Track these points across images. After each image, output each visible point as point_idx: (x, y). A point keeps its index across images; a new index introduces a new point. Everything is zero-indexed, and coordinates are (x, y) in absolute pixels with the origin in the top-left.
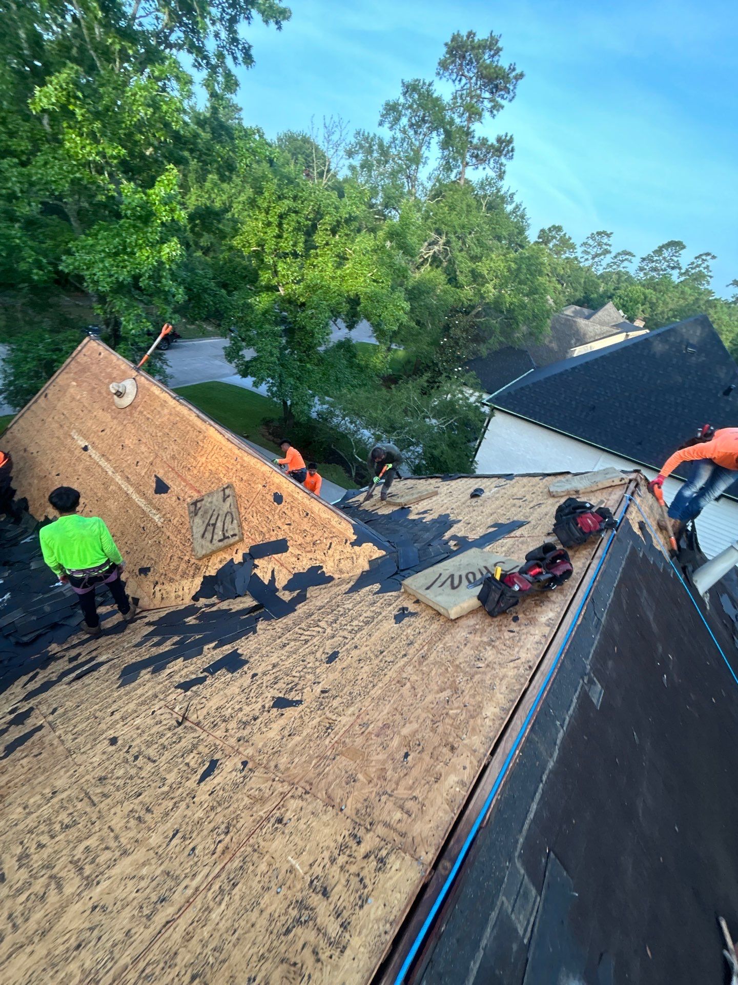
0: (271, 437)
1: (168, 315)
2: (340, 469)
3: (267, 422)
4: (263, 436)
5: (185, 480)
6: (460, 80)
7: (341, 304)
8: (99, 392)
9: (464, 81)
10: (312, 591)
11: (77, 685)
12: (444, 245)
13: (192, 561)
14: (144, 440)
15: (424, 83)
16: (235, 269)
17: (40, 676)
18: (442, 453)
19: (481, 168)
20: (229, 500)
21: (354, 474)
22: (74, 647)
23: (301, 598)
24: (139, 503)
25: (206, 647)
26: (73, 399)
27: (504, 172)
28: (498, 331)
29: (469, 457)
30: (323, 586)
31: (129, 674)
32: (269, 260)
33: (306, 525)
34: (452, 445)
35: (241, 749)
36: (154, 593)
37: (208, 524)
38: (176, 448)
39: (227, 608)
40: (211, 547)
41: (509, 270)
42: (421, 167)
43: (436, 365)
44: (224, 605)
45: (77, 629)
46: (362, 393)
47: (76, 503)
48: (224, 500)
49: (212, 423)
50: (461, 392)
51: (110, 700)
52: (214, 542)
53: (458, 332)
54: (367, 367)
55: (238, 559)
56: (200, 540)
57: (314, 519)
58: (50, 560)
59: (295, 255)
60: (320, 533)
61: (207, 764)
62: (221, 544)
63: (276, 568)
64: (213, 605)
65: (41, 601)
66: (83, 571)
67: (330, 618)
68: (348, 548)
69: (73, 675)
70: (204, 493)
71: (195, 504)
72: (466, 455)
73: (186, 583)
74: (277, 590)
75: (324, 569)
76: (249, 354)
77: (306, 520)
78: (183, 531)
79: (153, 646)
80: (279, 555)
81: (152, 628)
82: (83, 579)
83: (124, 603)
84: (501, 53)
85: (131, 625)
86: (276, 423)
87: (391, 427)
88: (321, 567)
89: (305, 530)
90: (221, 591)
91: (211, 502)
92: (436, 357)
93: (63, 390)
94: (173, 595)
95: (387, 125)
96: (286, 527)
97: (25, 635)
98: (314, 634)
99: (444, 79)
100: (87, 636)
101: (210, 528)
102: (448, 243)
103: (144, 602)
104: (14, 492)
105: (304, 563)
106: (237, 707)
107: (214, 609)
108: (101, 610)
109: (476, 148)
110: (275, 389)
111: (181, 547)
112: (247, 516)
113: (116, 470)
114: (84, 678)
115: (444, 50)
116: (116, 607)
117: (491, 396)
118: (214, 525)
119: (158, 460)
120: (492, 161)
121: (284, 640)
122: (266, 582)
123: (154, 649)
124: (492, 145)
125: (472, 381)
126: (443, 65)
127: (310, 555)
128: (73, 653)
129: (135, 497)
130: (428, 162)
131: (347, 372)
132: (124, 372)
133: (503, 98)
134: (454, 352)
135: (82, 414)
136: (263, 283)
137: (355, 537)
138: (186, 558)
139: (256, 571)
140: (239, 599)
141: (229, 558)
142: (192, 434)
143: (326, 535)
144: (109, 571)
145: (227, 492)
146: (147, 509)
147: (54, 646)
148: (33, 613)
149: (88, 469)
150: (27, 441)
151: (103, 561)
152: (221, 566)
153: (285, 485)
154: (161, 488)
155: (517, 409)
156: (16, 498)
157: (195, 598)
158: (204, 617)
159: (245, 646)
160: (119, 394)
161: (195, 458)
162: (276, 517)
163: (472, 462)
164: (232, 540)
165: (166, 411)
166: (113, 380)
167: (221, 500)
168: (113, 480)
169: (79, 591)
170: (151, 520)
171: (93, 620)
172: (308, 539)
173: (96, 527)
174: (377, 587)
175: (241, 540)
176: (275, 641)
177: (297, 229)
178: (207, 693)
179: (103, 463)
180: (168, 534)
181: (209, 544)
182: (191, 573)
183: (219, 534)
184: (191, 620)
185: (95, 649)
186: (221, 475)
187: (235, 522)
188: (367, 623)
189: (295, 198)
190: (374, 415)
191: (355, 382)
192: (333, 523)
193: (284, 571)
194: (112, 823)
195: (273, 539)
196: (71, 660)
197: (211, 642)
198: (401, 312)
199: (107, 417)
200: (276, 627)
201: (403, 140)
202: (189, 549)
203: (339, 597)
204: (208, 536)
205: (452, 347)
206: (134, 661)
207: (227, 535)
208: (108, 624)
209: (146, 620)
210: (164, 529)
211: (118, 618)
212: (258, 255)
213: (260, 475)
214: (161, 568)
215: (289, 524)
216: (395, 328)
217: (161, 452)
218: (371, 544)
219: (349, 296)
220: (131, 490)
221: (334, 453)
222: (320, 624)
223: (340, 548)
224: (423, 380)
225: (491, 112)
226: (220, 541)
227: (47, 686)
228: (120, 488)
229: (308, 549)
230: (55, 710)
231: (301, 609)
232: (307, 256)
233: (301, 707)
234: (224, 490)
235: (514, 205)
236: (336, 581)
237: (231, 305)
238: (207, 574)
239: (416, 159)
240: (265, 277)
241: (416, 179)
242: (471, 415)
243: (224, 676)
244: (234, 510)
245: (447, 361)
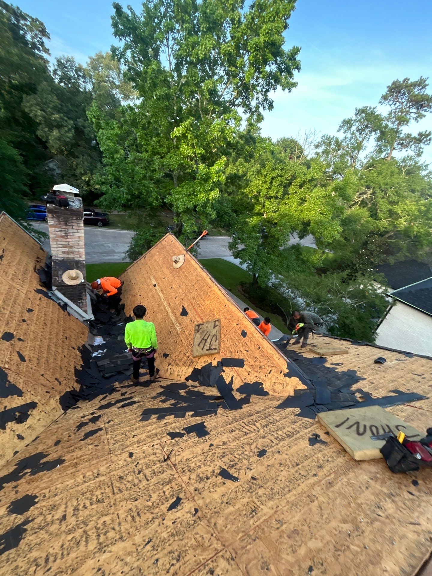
0: (243, 293)
1: (206, 224)
2: (280, 318)
3: (242, 284)
4: (239, 291)
5: (196, 311)
6: (395, 104)
7: (298, 225)
8: (167, 260)
9: (398, 104)
10: (254, 398)
11: (122, 411)
12: (371, 194)
13: (190, 357)
14: (182, 287)
15: (370, 108)
16: (243, 203)
17: (107, 398)
18: (352, 322)
19: (404, 150)
20: (217, 328)
21: (288, 323)
22: (125, 387)
23: (246, 401)
24: (172, 318)
25: (187, 413)
26: (156, 261)
27: (422, 152)
28: (405, 249)
29: (371, 329)
30: (261, 397)
31: (147, 414)
32: (261, 200)
33: (257, 354)
34: (360, 319)
35: (196, 498)
36: (167, 369)
37: (203, 339)
38: (196, 293)
39: (203, 392)
40: (202, 352)
41: (419, 211)
42: (361, 151)
43: (355, 265)
44: (201, 389)
45: (128, 378)
46: (302, 276)
47: (144, 314)
48: (214, 328)
49: (217, 284)
50: (371, 285)
51: (134, 427)
52: (204, 350)
53: (374, 247)
54: (308, 261)
55: (215, 363)
56: (197, 347)
57: (263, 352)
58: (127, 341)
59: (276, 198)
60: (265, 362)
61: (175, 499)
62: (207, 352)
63: (235, 376)
64: (196, 387)
65: (117, 358)
66: (139, 349)
67: (264, 422)
68: (282, 377)
69: (121, 404)
70: (204, 321)
71: (199, 325)
72: (370, 327)
73: (184, 369)
74: (233, 390)
75: (264, 386)
76: (241, 247)
77: (258, 351)
78: (190, 339)
79: (161, 401)
80: (238, 368)
81: (162, 390)
82: (138, 353)
83: (153, 371)
84: (427, 87)
85: (153, 384)
86: (247, 285)
87: (318, 299)
88: (262, 384)
89: (256, 357)
90: (202, 380)
91: (207, 327)
92: (356, 261)
93: (152, 256)
94: (176, 373)
95: (342, 131)
96: (245, 352)
97: (107, 373)
98: (252, 430)
99: (384, 105)
100: (132, 383)
101: (204, 341)
102: (373, 193)
103: (161, 373)
104: (120, 300)
105: (252, 378)
106: (198, 464)
107: (196, 389)
108: (142, 371)
109: (402, 139)
110: (251, 267)
111: (187, 348)
112: (224, 339)
113: (166, 299)
114: (126, 408)
115: (387, 89)
116: (148, 371)
117: (395, 291)
118: (206, 340)
119: (186, 298)
120: (413, 146)
121: (232, 426)
122: (227, 383)
123: (160, 403)
124: (415, 138)
125: (381, 279)
126: (385, 98)
127: (256, 374)
128: (124, 390)
129: (171, 315)
130: (366, 148)
131: (295, 263)
132: (180, 251)
133: (425, 111)
134: (369, 259)
135: (157, 269)
136: (256, 211)
137: (287, 371)
138: (188, 355)
139: (223, 374)
140: (210, 388)
141: (209, 361)
142: (205, 288)
143: (269, 364)
144: (150, 352)
145: (217, 323)
146: (175, 323)
147: (117, 383)
148: (113, 363)
149: (153, 296)
150: (132, 277)
151: (149, 346)
152: (204, 365)
153: (250, 327)
154: (184, 313)
155: (416, 303)
156: (121, 303)
157: (187, 379)
158: (189, 392)
159: (210, 422)
160: (176, 262)
161: (204, 301)
162: (241, 344)
163: (374, 333)
164: (214, 352)
165: (195, 274)
166: (175, 254)
167: (213, 327)
168: (163, 303)
169: (135, 359)
170: (175, 329)
171: (137, 375)
172: (257, 363)
173: (150, 328)
174: (298, 410)
175: (219, 353)
176: (227, 425)
177: (280, 185)
178: (183, 445)
179: (161, 294)
180: (182, 338)
181: (201, 350)
182: (188, 364)
183: (207, 346)
184: (182, 392)
185: (134, 392)
186: (216, 313)
187: (217, 341)
188: (289, 436)
189: (282, 170)
190: (308, 290)
191: (298, 269)
192: (275, 357)
193: (239, 379)
194: (120, 512)
195: (236, 357)
196: (123, 394)
197: (191, 411)
198: (336, 232)
199: (167, 272)
200: (229, 415)
201: (352, 138)
202: (190, 350)
203: (271, 409)
204: (202, 345)
205: (367, 256)
206: (150, 407)
207: (211, 347)
208: (143, 379)
209: (160, 384)
210: (180, 336)
211: (147, 378)
212: (256, 197)
213: (236, 318)
214: (174, 356)
215: (248, 351)
216: (331, 241)
217: (188, 294)
218: (298, 379)
219: (303, 221)
220: (170, 311)
221: (278, 308)
222: (256, 424)
223: (276, 375)
224: (345, 274)
225: (416, 119)
226: (207, 350)
227: (109, 405)
228: (165, 309)
229: (256, 370)
230: (109, 422)
231: (246, 408)
232: (283, 197)
233: (237, 484)
234: (215, 322)
235: (427, 172)
236: (270, 397)
237: (237, 221)
238: (196, 367)
239: (359, 147)
240: (257, 208)
241: (357, 158)
242: (377, 301)
243: (193, 438)
244: (218, 334)
245: (362, 264)
